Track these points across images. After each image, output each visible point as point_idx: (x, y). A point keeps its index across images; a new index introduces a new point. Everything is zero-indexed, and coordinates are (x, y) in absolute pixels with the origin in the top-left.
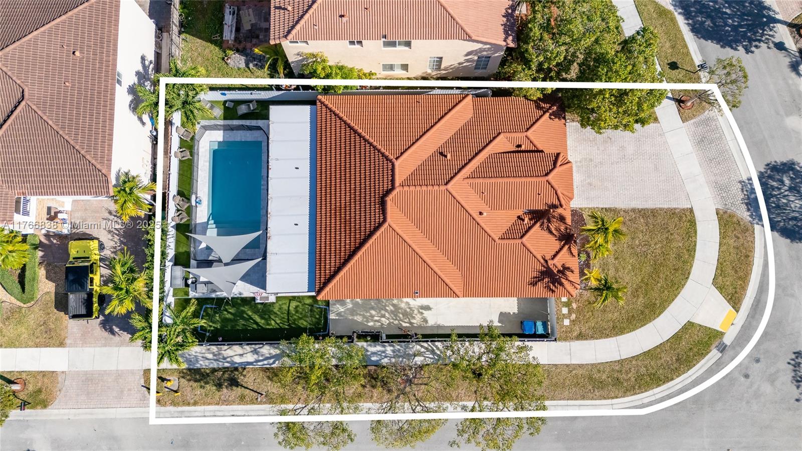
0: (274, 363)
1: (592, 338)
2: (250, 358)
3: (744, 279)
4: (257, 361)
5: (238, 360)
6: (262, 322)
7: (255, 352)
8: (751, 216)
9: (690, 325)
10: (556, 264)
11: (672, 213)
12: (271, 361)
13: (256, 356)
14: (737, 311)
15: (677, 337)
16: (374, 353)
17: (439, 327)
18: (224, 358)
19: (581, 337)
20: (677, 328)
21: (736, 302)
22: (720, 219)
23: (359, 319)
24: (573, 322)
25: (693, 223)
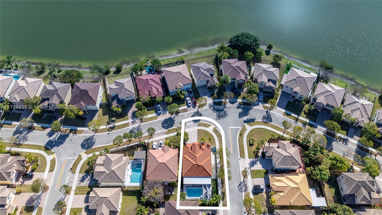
0: (221, 187)
1: (215, 143)
2: (220, 190)
3: (207, 124)
6: (215, 189)
8: (198, 123)
9: (213, 131)
10: (206, 145)
11: (198, 132)
15: (215, 133)
17: (215, 163)
19: (215, 144)
20: (213, 133)
21: (210, 125)
22: (198, 126)
23: (214, 174)
24: (213, 145)
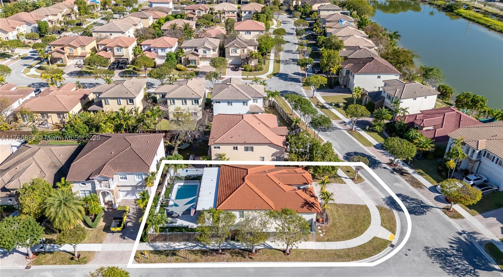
0: (193, 248)
1: (334, 241)
2: (183, 246)
3: (395, 225)
4: (185, 248)
5: (177, 247)
7: (185, 244)
8: (390, 207)
9: (375, 238)
11: (358, 206)
12: (192, 248)
13: (185, 246)
14: (395, 235)
15: (371, 242)
16: (237, 245)
18: (171, 247)
19: (328, 240)
20: (370, 239)
21: (394, 232)
22: (378, 208)
24: (324, 235)
25: (367, 209)
